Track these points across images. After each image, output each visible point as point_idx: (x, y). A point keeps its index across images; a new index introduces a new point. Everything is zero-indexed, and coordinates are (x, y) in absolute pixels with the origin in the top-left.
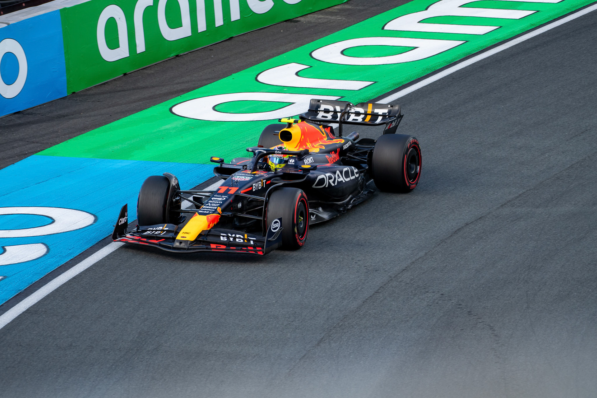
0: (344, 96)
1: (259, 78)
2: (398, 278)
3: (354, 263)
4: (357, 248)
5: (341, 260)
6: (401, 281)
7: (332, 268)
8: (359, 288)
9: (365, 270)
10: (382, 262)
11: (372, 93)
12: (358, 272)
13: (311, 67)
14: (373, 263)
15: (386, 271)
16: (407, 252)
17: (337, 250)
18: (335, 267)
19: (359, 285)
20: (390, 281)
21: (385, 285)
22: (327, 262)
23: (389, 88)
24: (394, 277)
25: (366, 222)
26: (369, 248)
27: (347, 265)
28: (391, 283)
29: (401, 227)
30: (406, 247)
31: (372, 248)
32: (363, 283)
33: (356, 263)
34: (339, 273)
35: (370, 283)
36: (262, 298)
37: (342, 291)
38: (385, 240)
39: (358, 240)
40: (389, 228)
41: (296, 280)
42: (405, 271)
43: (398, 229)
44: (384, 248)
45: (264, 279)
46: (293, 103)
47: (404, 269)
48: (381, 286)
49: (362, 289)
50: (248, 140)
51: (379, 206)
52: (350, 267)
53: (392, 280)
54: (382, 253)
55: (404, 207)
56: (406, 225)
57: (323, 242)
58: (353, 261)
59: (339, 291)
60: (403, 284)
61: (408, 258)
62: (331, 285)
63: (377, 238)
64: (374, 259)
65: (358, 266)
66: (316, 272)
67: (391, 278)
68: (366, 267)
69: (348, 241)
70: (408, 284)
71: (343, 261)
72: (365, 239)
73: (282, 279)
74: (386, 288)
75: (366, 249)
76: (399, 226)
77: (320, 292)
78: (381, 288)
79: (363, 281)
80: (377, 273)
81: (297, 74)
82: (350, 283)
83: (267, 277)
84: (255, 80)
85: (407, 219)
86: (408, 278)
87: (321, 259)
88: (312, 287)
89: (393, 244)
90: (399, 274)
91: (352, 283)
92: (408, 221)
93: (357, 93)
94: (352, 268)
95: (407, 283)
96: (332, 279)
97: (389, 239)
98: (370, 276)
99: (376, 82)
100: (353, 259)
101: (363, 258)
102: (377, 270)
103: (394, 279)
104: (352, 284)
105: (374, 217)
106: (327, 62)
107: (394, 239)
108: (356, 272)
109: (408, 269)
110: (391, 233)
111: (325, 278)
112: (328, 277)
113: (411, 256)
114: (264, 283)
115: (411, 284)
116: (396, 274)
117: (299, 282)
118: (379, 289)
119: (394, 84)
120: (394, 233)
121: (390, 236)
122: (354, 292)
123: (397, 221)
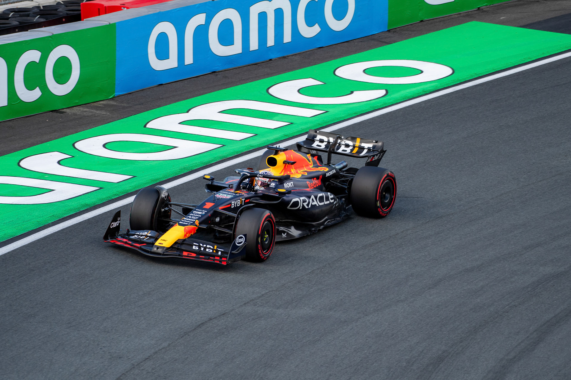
0: (103, 187)
1: (22, 164)
2: (141, 366)
3: (99, 348)
4: (103, 334)
5: (87, 345)
6: (143, 370)
7: (78, 352)
8: (102, 374)
9: (109, 357)
10: (127, 350)
11: (130, 187)
12: (102, 358)
13: (73, 157)
14: (118, 351)
15: (129, 359)
16: (152, 342)
17: (84, 335)
18: (81, 351)
19: (102, 370)
20: (132, 369)
21: (127, 372)
22: (73, 346)
23: (146, 183)
24: (137, 365)
25: (114, 310)
26: (115, 335)
27: (92, 351)
28: (133, 371)
29: (147, 317)
30: (151, 336)
31: (118, 336)
32: (106, 369)
33: (101, 349)
34: (84, 358)
35: (113, 369)
36: (5, 377)
37: (85, 376)
38: (131, 329)
39: (106, 326)
40: (135, 317)
41: (40, 362)
42: (148, 360)
43: (145, 319)
44: (129, 336)
45: (10, 359)
46: (53, 190)
47: (147, 358)
48: (123, 373)
49: (105, 375)
50: (6, 222)
51: (128, 295)
52: (95, 352)
53: (134, 367)
54: (127, 341)
55: (152, 298)
56: (153, 316)
57: (71, 326)
58: (99, 347)
59: (82, 375)
60: (145, 372)
61: (151, 347)
62: (74, 369)
63: (123, 326)
64: (119, 346)
65: (103, 352)
66: (61, 355)
67: (134, 366)
68: (110, 354)
69: (96, 327)
70: (150, 372)
71: (88, 346)
72: (112, 327)
73: (28, 360)
74: (128, 376)
75: (112, 336)
76: (146, 316)
77: (63, 374)
78: (123, 375)
79: (106, 367)
80: (120, 360)
81: (59, 162)
82: (93, 368)
83: (12, 357)
84: (17, 165)
85: (154, 310)
86: (149, 367)
87: (67, 343)
88: (56, 369)
89: (139, 333)
90: (142, 362)
91: (96, 368)
92: (155, 312)
93: (116, 185)
94: (97, 353)
95: (148, 371)
96: (76, 363)
97: (135, 328)
98: (113, 362)
99: (135, 177)
100: (98, 345)
101: (109, 345)
102: (120, 357)
103: (136, 367)
104: (95, 370)
105: (123, 306)
106: (89, 154)
107: (140, 329)
108: (101, 358)
109: (151, 358)
110: (138, 322)
111: (69, 362)
112: (73, 360)
113: (155, 346)
114: (10, 362)
115: (153, 373)
116: (139, 363)
117: (44, 364)
118: (121, 376)
119: (152, 180)
120: (140, 323)
121: (136, 325)
122: (97, 377)
123: (144, 311)
